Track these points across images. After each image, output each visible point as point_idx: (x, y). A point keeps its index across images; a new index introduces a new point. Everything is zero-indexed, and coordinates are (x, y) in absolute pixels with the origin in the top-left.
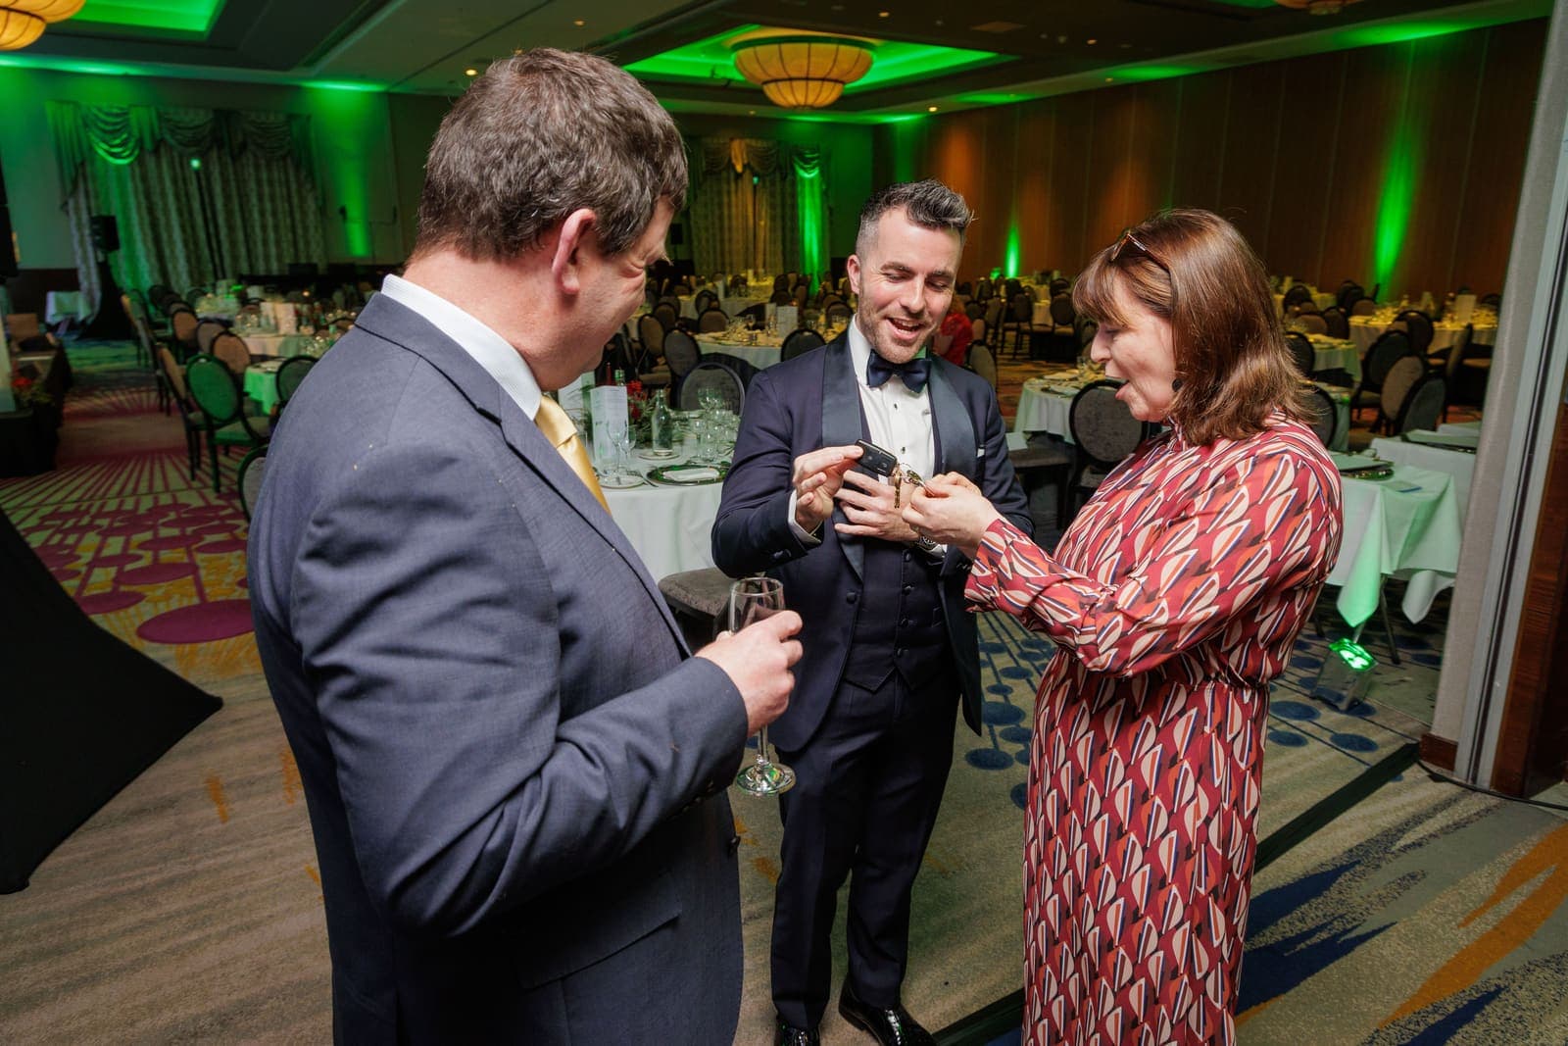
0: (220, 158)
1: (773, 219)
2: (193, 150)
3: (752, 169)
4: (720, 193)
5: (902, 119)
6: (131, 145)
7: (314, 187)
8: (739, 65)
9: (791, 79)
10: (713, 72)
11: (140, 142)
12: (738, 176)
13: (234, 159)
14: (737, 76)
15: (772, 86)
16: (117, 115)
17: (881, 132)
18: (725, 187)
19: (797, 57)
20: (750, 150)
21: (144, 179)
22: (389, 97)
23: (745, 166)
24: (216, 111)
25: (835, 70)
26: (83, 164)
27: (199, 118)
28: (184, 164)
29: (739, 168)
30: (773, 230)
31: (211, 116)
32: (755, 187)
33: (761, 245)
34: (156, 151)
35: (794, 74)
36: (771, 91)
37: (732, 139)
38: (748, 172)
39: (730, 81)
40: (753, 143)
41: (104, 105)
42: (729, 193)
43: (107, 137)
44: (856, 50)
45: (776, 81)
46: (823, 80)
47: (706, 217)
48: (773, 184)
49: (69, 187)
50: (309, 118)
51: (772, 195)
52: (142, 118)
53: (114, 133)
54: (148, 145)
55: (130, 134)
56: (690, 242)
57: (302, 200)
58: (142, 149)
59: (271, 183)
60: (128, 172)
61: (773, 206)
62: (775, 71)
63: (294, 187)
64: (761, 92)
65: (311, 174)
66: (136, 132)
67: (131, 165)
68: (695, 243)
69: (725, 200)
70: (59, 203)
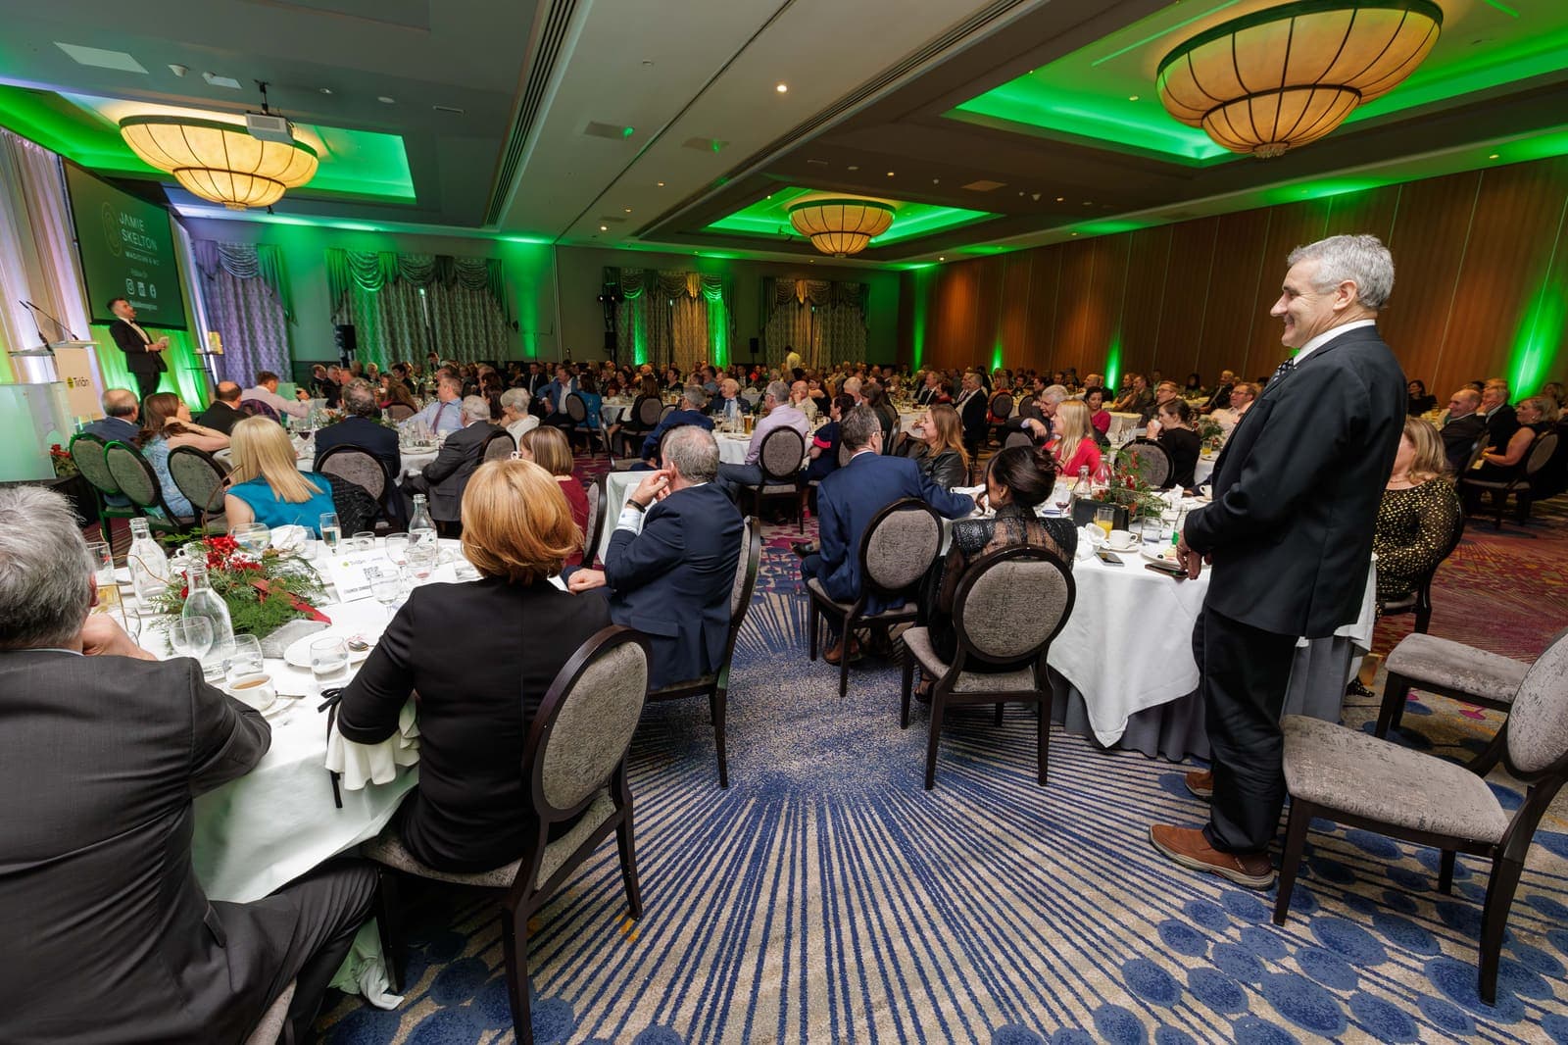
0: (439, 288)
1: (825, 336)
2: (420, 282)
3: (811, 301)
4: (787, 317)
5: (920, 267)
6: (379, 278)
7: (501, 309)
8: (795, 225)
9: (830, 232)
10: (780, 231)
11: (385, 276)
12: (801, 306)
13: (448, 290)
14: (793, 232)
15: (817, 237)
16: (371, 259)
17: (907, 276)
18: (791, 313)
19: (833, 215)
20: (811, 288)
21: (387, 302)
22: (557, 247)
23: (805, 299)
24: (437, 256)
25: (862, 226)
26: (346, 291)
27: (425, 261)
28: (415, 293)
29: (802, 301)
30: (824, 344)
31: (434, 259)
32: (813, 313)
33: (815, 355)
34: (396, 283)
35: (832, 229)
36: (817, 242)
37: (797, 280)
38: (807, 304)
39: (792, 236)
40: (812, 282)
41: (363, 253)
42: (794, 318)
43: (364, 274)
44: (878, 210)
45: (820, 234)
46: (854, 233)
47: (777, 334)
48: (826, 311)
49: (336, 305)
50: (500, 261)
51: (825, 319)
52: (386, 262)
53: (368, 270)
54: (390, 278)
55: (378, 272)
56: (765, 351)
57: (493, 317)
58: (386, 282)
59: (473, 305)
60: (376, 295)
61: (825, 328)
62: (818, 226)
63: (488, 308)
64: (811, 244)
65: (500, 301)
66: (382, 270)
67: (379, 292)
68: (768, 352)
69: (791, 322)
70: (330, 318)
